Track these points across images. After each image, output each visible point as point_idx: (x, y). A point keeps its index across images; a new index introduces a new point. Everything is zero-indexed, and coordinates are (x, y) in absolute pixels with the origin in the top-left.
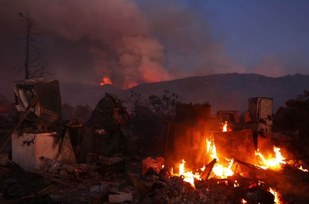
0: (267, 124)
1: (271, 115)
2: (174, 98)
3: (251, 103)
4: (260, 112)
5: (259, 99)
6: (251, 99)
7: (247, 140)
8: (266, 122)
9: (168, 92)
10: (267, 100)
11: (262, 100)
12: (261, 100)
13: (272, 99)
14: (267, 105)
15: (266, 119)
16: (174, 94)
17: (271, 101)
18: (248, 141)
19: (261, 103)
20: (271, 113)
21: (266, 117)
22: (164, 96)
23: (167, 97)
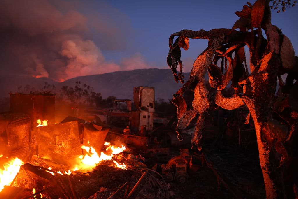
0: (149, 111)
1: (153, 103)
2: (86, 88)
3: (135, 92)
4: (142, 100)
5: (141, 88)
6: (135, 88)
7: (72, 134)
8: (148, 109)
9: (80, 83)
10: (149, 89)
11: (144, 89)
12: (142, 90)
13: (153, 88)
14: (148, 94)
15: (148, 106)
16: (85, 85)
17: (152, 90)
18: (74, 135)
19: (143, 92)
20: (153, 100)
21: (148, 105)
22: (76, 87)
23: (79, 87)
